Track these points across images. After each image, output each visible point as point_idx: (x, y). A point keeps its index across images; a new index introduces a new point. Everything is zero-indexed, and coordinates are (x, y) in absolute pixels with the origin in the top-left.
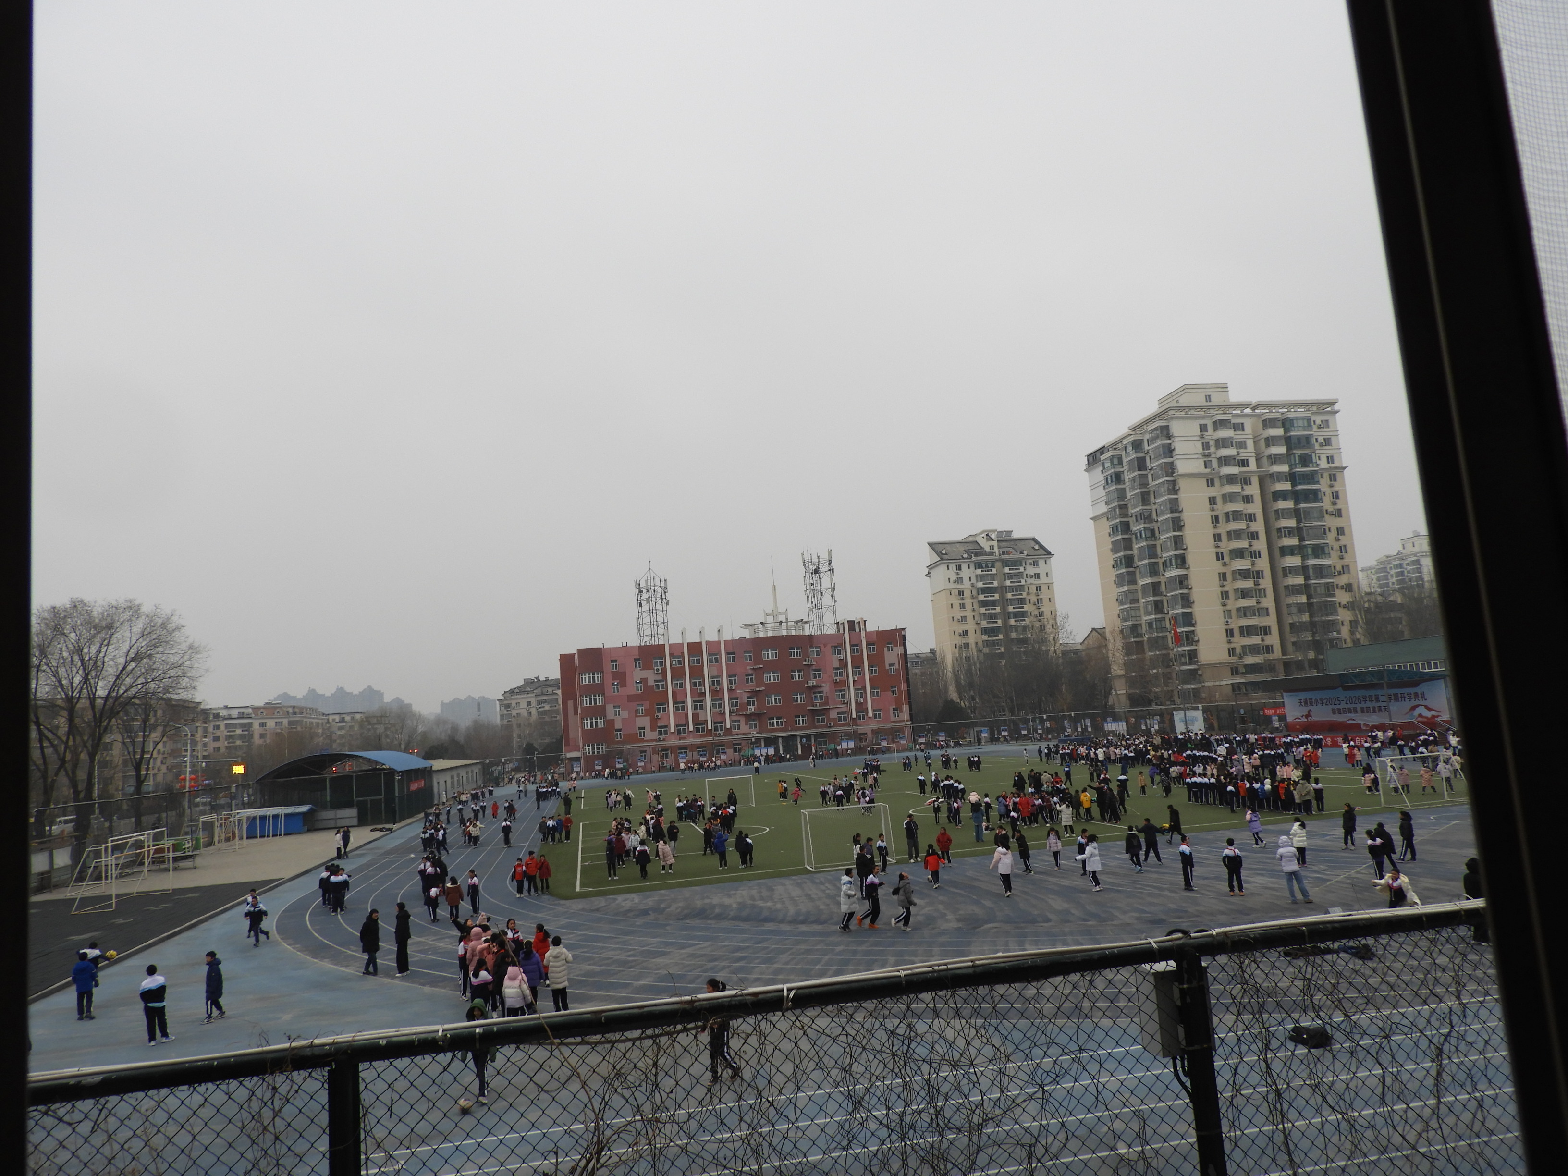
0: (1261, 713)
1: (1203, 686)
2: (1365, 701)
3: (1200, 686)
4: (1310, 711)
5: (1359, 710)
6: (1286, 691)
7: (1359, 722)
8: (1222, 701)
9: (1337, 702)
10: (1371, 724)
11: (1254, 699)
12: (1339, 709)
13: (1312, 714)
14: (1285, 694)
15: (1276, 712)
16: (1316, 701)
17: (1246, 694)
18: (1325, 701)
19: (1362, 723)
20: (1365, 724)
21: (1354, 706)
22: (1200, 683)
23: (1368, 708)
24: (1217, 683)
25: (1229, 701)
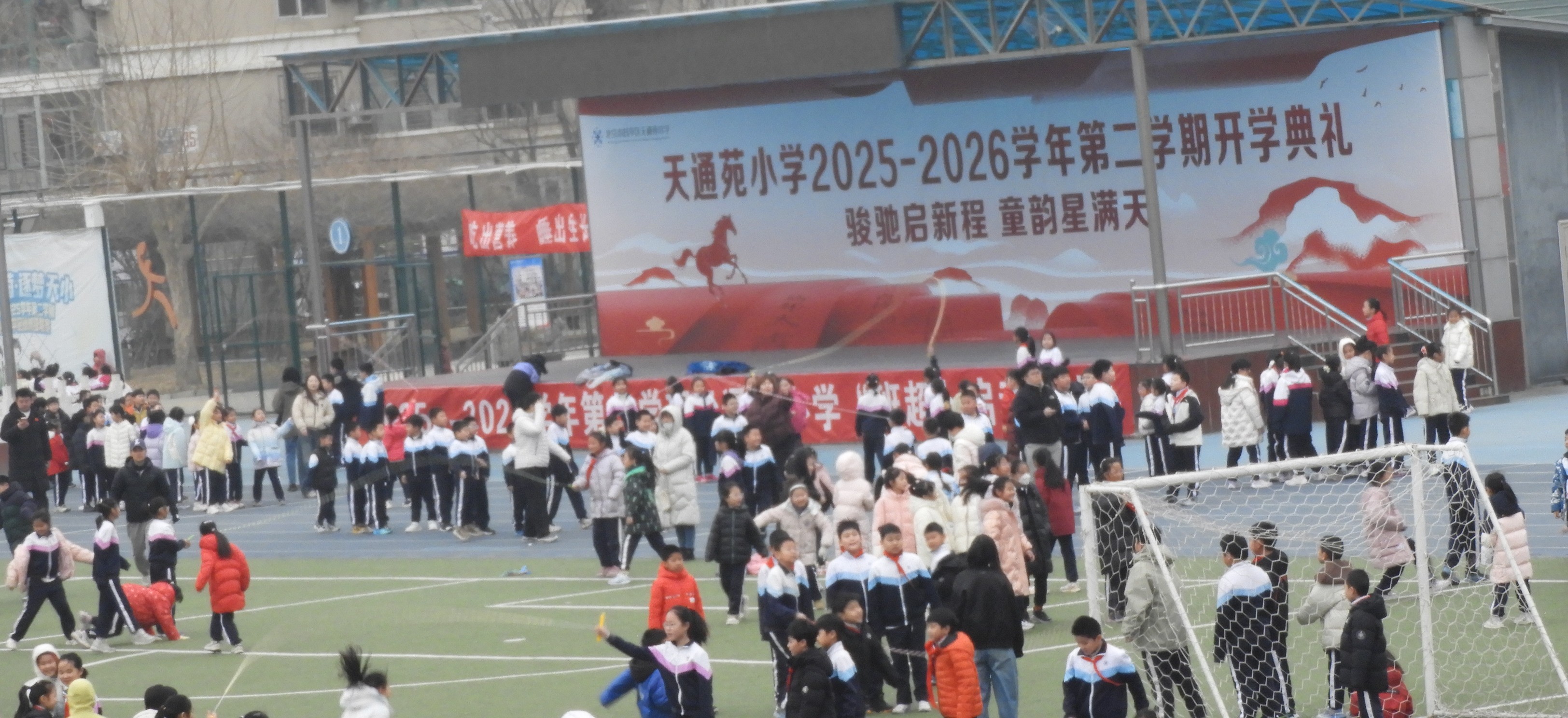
0: (448, 243)
1: (112, 83)
2: (1029, 162)
3: (92, 78)
4: (725, 225)
5: (994, 219)
6: (590, 106)
7: (991, 286)
8: (224, 174)
9: (880, 172)
10: (1053, 299)
11: (406, 163)
12: (887, 214)
13: (733, 242)
14: (588, 124)
15: (526, 231)
16: (763, 162)
17: (367, 127)
18: (810, 167)
19: (1007, 293)
20: (1020, 303)
21: (967, 190)
22: (94, 58)
23: (1041, 203)
24: (199, 63)
25: (259, 171)
